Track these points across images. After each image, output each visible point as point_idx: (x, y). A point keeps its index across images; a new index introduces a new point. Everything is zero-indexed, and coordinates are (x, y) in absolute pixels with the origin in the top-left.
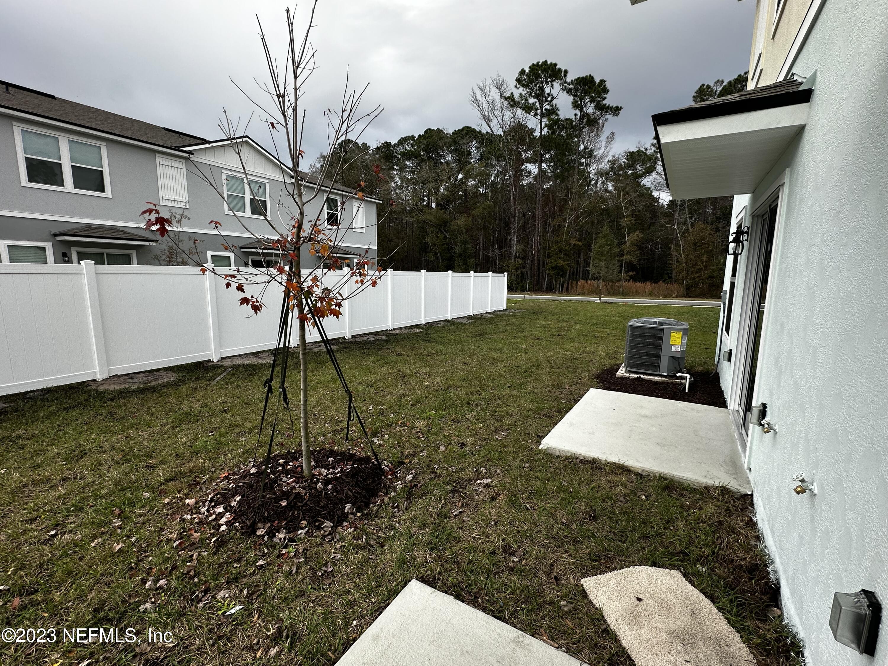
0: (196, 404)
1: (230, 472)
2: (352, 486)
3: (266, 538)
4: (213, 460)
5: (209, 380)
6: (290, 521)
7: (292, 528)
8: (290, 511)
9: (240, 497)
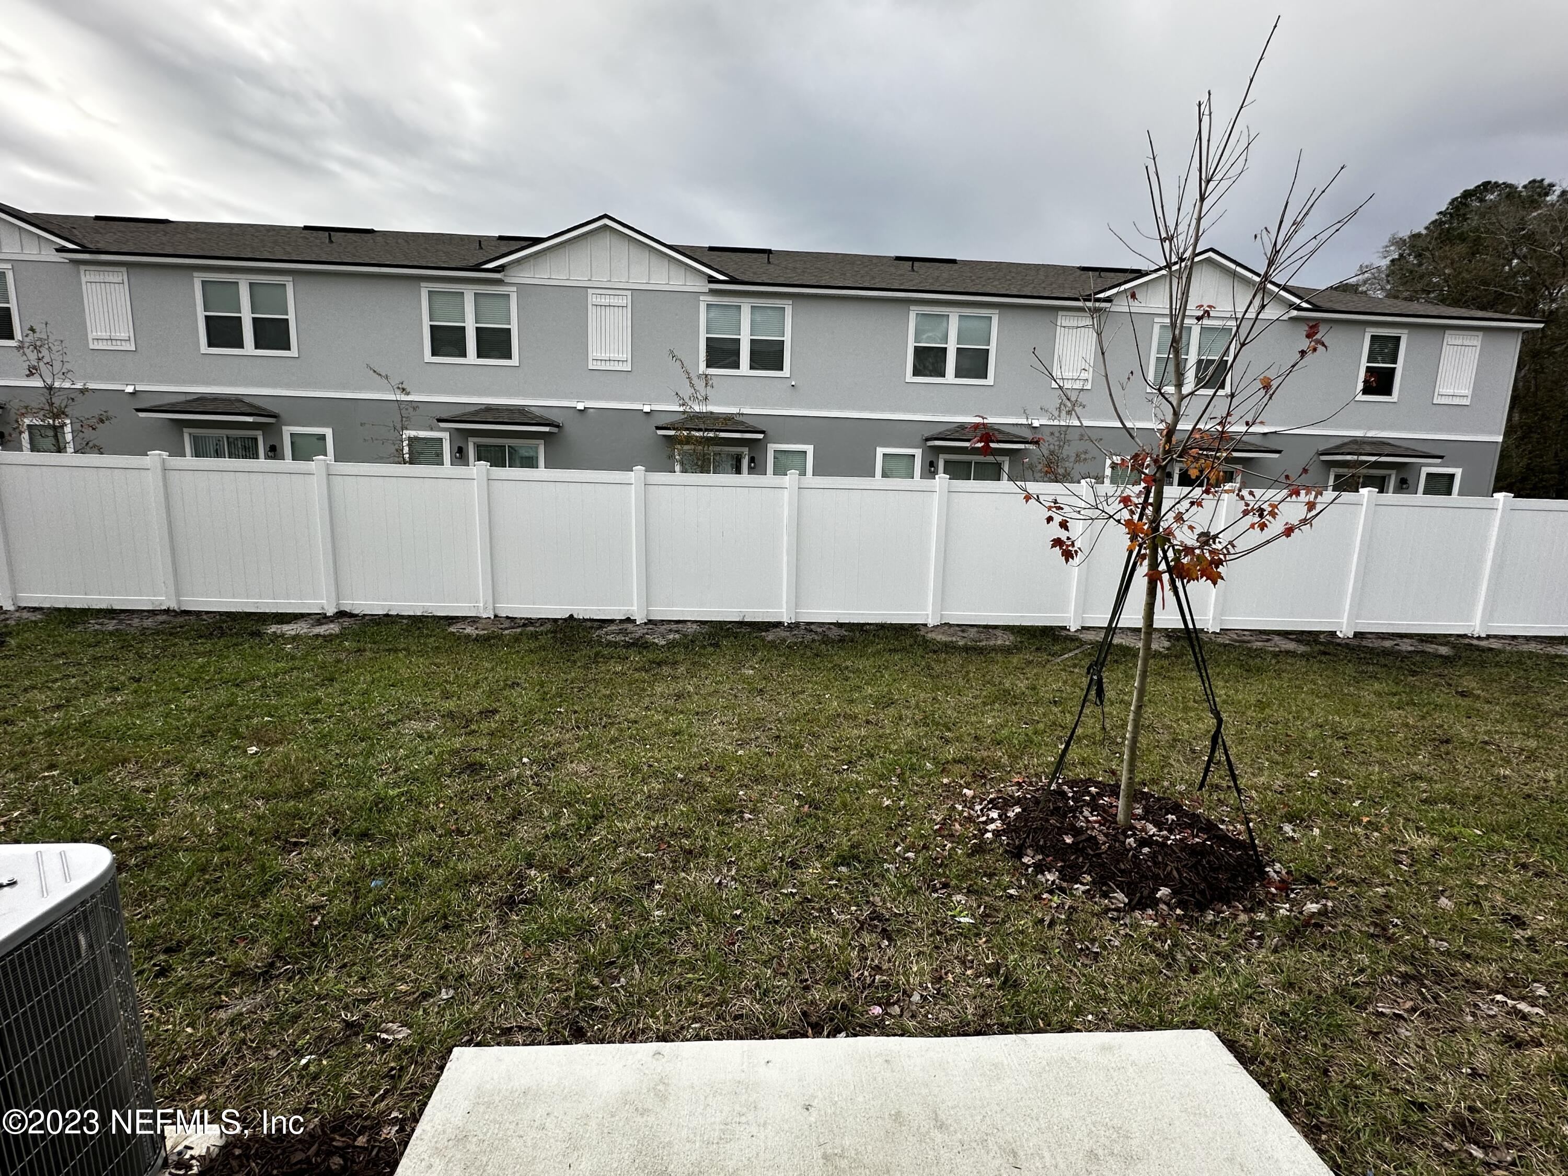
0: (1022, 682)
1: (1026, 779)
2: (1184, 866)
3: (1030, 870)
4: (1014, 758)
5: (1053, 656)
6: (1069, 866)
7: (1070, 875)
8: (1073, 854)
9: (1020, 810)
